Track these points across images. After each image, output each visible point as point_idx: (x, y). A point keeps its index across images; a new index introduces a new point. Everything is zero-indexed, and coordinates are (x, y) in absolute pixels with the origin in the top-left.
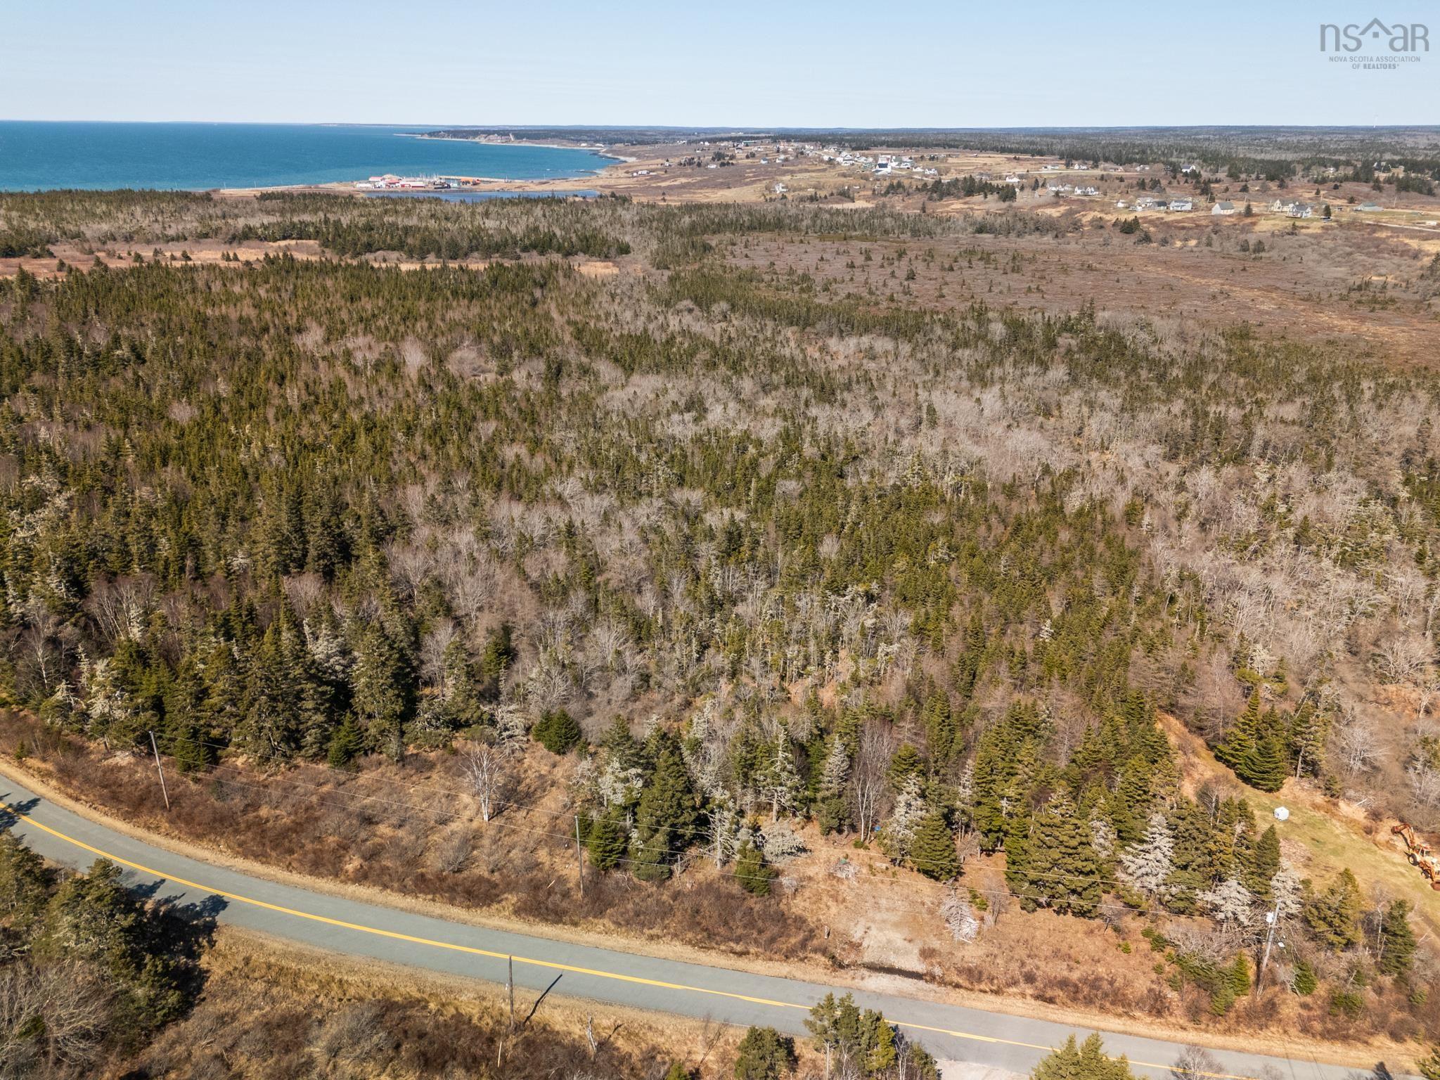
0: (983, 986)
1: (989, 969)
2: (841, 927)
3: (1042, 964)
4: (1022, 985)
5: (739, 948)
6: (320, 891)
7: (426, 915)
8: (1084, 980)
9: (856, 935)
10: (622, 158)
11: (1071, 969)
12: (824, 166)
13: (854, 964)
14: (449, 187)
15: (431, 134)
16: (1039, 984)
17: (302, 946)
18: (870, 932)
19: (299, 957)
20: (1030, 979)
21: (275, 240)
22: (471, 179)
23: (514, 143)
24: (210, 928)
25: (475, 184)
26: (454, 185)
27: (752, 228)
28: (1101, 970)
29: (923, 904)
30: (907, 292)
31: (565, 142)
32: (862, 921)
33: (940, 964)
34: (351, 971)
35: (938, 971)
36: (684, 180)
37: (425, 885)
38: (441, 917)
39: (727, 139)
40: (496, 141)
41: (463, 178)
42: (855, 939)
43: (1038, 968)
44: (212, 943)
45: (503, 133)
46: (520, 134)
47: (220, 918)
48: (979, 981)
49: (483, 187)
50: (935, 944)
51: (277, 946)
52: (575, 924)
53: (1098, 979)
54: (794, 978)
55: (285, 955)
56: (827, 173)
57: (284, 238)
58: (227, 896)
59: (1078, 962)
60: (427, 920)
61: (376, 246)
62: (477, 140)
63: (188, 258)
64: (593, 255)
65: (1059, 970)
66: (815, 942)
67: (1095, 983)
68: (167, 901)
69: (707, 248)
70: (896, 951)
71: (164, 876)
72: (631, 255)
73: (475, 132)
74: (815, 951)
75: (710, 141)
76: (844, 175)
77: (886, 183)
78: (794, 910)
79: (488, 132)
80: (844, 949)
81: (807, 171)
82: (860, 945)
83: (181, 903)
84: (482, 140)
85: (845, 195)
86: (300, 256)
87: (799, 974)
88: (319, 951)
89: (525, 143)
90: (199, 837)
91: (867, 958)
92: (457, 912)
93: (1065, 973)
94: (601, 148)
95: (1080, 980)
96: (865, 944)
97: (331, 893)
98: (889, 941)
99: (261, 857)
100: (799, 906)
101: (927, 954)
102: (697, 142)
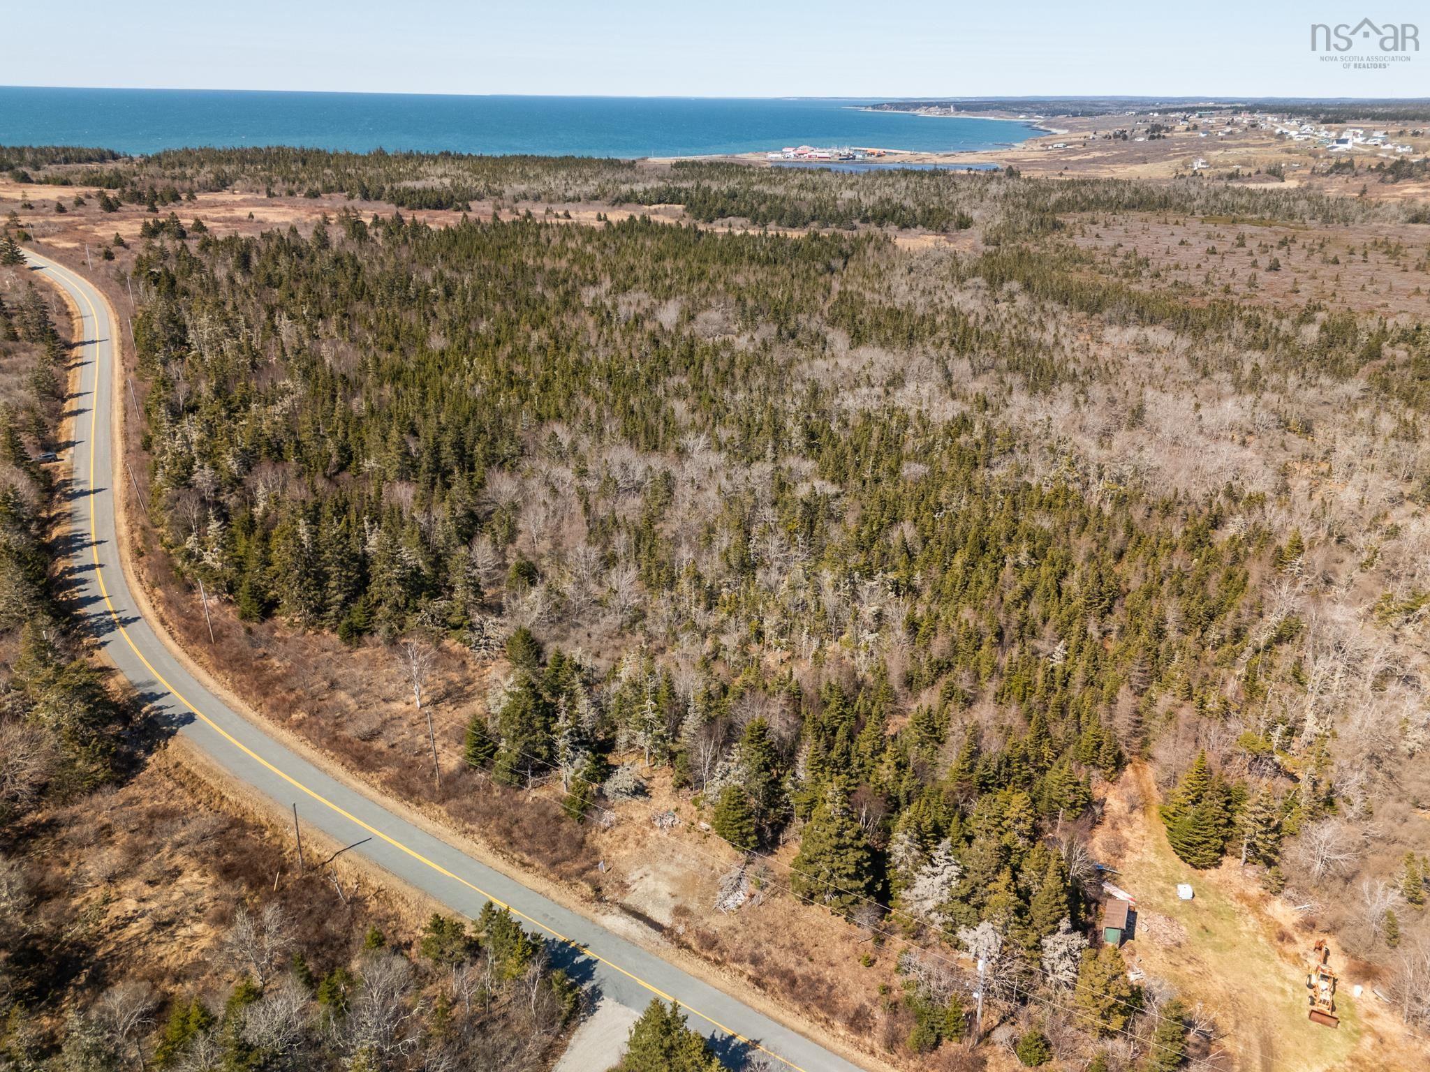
0: (710, 955)
1: (724, 941)
2: (623, 867)
3: (775, 951)
4: (747, 964)
5: (527, 859)
6: (259, 727)
7: (317, 767)
8: (806, 978)
9: (633, 876)
10: (1054, 130)
11: (799, 964)
12: (1273, 140)
13: (614, 902)
14: (854, 158)
15: (874, 107)
16: (764, 968)
17: (215, 763)
18: (646, 879)
19: (209, 771)
20: (756, 961)
21: (651, 203)
22: (876, 150)
23: (953, 114)
24: (172, 734)
25: (879, 155)
26: (859, 156)
27: (1131, 206)
28: (829, 974)
29: (712, 868)
30: (1252, 283)
31: (1003, 114)
32: (647, 868)
33: (687, 924)
34: (234, 792)
35: (681, 929)
36: (1098, 154)
37: (334, 742)
38: (325, 771)
39: (1181, 110)
40: (935, 113)
41: (870, 150)
42: (627, 882)
43: (769, 953)
44: (166, 745)
45: (944, 105)
46: (961, 106)
47: (182, 730)
48: (710, 948)
49: (887, 158)
50: (694, 905)
51: (200, 759)
52: (419, 805)
53: (820, 981)
54: (547, 896)
55: (202, 766)
56: (1269, 149)
57: (659, 202)
58: (199, 714)
59: (811, 960)
60: (314, 770)
61: (728, 212)
62: (917, 112)
63: (569, 217)
64: (930, 227)
65: (788, 961)
66: (593, 873)
67: (813, 983)
68: (160, 708)
69: (1057, 226)
70: (656, 902)
71: (171, 689)
72: (970, 230)
73: (917, 105)
74: (587, 880)
75: (1160, 112)
76: (1289, 151)
77: (1333, 162)
78: (595, 842)
79: (929, 104)
80: (612, 886)
81: (1247, 145)
82: (628, 886)
83: (166, 712)
84: (921, 112)
85: (1276, 173)
86: (660, 219)
87: (553, 894)
88: (224, 771)
89: (963, 115)
90: (219, 668)
91: (629, 900)
92: (339, 771)
93: (792, 966)
94: (1038, 119)
95: (802, 976)
96: (632, 888)
97: (266, 732)
98: (655, 891)
99: (244, 695)
100: (602, 841)
101: (680, 911)
102: (1146, 113)
